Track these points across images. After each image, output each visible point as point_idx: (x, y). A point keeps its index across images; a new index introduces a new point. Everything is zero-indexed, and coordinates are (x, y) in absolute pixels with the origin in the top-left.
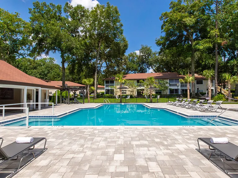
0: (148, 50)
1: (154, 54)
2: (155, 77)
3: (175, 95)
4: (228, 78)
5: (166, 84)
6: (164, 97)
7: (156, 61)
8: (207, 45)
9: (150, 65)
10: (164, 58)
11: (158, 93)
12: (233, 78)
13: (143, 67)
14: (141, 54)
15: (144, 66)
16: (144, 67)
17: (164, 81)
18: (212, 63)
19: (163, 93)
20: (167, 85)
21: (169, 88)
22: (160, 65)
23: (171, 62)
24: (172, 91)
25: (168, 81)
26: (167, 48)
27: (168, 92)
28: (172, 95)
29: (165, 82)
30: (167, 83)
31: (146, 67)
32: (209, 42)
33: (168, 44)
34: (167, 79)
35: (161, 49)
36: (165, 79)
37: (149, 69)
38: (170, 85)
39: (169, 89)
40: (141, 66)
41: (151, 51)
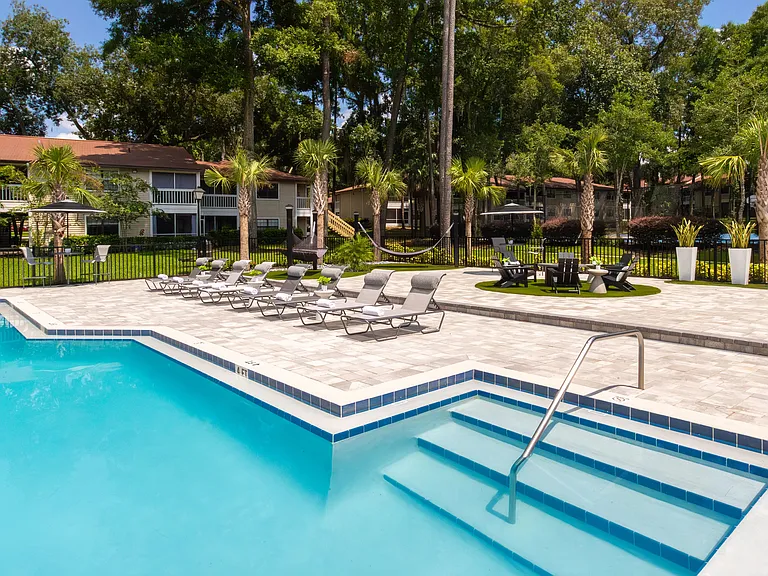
0: (51, 34)
1: (83, 58)
2: (82, 158)
3: (178, 240)
4: (375, 177)
5: (140, 194)
6: (131, 250)
7: (93, 90)
8: (301, 50)
9: (62, 103)
10: (130, 82)
11: (102, 230)
12: (388, 179)
13: (26, 112)
14: (14, 47)
15: (32, 105)
16: (30, 109)
17: (129, 177)
18: (303, 125)
19: (124, 232)
20: (147, 197)
21: (154, 208)
22: (111, 112)
23: (158, 106)
24: (163, 222)
25: (149, 180)
26: (146, 33)
27: (148, 227)
28: (166, 240)
29: (134, 185)
30: (144, 187)
31: (43, 112)
32: (309, 39)
33: (148, 16)
34: (144, 169)
35: (117, 34)
36: (137, 169)
37: (57, 122)
38: (159, 197)
39: (154, 214)
40: (16, 105)
41: (65, 43)
